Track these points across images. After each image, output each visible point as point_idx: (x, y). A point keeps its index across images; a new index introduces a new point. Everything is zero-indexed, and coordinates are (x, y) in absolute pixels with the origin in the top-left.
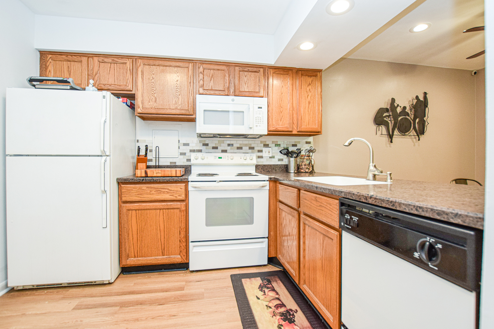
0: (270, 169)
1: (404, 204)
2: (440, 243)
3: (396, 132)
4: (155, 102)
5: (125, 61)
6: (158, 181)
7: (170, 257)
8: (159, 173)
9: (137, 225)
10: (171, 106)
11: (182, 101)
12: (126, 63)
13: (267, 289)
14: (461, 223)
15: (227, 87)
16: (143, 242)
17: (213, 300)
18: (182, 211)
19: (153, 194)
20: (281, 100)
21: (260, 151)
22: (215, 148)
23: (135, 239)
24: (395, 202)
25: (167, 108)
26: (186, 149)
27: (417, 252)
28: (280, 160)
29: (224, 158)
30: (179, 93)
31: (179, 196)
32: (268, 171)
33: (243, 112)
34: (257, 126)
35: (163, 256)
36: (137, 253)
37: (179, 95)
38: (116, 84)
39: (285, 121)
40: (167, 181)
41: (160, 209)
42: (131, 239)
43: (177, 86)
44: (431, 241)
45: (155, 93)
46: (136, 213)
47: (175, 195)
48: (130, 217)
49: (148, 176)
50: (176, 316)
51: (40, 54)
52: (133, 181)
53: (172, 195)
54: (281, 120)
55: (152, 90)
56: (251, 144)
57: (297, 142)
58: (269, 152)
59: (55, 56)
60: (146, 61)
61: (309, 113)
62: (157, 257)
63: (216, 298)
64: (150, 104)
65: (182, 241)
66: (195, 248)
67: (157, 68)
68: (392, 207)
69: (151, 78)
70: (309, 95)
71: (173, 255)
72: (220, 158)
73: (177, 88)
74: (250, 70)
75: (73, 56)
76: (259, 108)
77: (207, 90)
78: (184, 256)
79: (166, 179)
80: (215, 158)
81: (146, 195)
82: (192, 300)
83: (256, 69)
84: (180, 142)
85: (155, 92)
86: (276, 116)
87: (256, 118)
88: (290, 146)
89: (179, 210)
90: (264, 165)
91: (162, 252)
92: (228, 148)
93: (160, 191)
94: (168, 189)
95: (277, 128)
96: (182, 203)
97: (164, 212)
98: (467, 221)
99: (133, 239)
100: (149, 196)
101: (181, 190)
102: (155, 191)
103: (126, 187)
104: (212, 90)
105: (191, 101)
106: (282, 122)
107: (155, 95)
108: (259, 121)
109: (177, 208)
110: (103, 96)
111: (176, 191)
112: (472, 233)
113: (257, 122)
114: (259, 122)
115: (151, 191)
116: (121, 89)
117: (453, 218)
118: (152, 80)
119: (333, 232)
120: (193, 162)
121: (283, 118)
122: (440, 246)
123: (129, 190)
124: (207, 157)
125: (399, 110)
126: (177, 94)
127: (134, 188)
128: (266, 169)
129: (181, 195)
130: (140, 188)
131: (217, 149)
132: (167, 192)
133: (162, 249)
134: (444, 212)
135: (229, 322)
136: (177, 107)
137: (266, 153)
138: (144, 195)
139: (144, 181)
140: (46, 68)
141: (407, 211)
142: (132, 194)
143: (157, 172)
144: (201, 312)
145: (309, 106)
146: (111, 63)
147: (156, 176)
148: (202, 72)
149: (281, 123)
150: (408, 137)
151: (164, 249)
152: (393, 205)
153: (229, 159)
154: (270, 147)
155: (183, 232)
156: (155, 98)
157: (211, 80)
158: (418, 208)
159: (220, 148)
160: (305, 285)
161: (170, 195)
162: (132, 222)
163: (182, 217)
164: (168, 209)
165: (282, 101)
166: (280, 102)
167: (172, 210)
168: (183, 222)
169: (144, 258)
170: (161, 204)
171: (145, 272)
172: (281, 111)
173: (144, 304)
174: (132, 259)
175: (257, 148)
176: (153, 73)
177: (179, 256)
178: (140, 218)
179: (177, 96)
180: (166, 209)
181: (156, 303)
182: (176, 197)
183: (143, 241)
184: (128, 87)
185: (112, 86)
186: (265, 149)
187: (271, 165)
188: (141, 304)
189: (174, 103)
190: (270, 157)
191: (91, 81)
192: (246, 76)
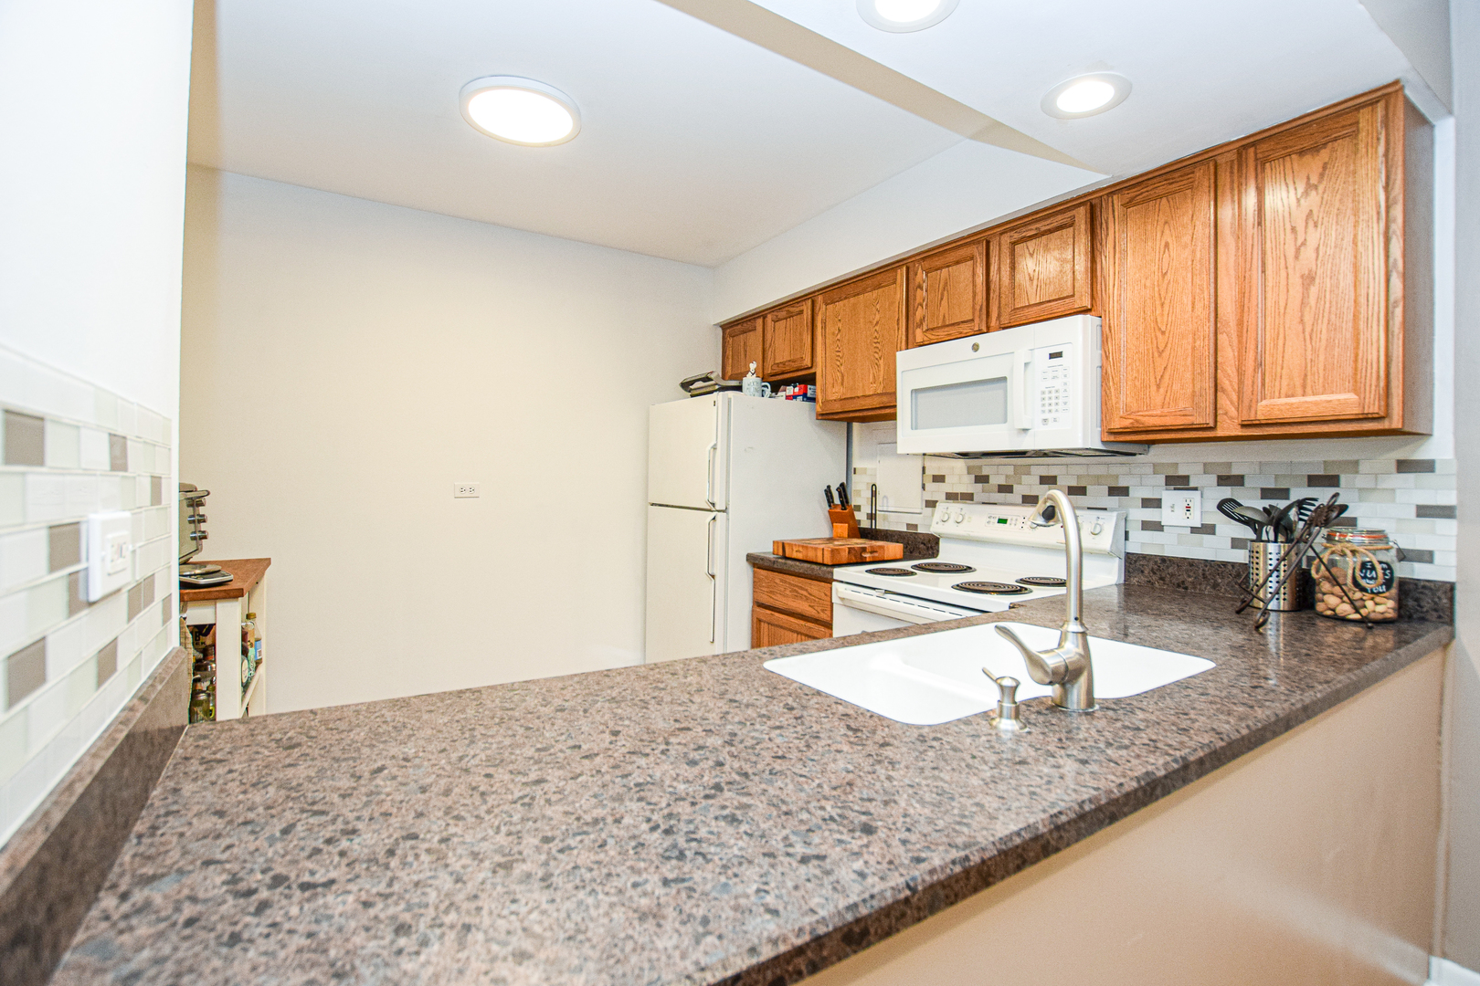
0: (1189, 576)
4: (842, 384)
10: (867, 389)
11: (886, 371)
15: (979, 307)
19: (787, 596)
20: (1158, 302)
21: (1154, 503)
22: (1006, 489)
25: (860, 395)
26: (938, 492)
28: (1239, 544)
29: (1013, 521)
30: (880, 353)
32: (1179, 586)
33: (1004, 380)
34: (1045, 420)
37: (880, 358)
38: (791, 359)
39: (1176, 387)
40: (804, 573)
43: (876, 337)
48: (762, 634)
49: (787, 555)
54: (1158, 386)
56: (1117, 477)
57: (1340, 462)
58: (1188, 509)
61: (1308, 330)
64: (834, 390)
70: (1304, 244)
72: (1003, 521)
73: (874, 343)
76: (1052, 356)
77: (933, 329)
80: (988, 520)
84: (927, 472)
86: (1138, 371)
87: (1043, 393)
88: (1298, 486)
90: (1164, 559)
92: (1042, 491)
95: (1137, 421)
104: (943, 326)
106: (1162, 390)
107: (842, 368)
108: (1053, 401)
111: (818, 598)
113: (1047, 408)
114: (1053, 408)
121: (1167, 377)
123: (761, 580)
124: (970, 518)
126: (876, 356)
127: (766, 577)
128: (1172, 575)
130: (772, 580)
131: (1012, 492)
132: (805, 596)
136: (876, 390)
137: (1176, 509)
138: (777, 595)
145: (1305, 297)
147: (796, 558)
149: (1159, 398)
153: (1026, 527)
154: (1196, 489)
156: (842, 375)
157: (942, 300)
159: (1020, 490)
165: (1162, 305)
166: (1153, 311)
172: (1161, 349)
175: (1138, 493)
179: (876, 361)
185: (787, 364)
186: (1170, 497)
187: (1192, 563)
190: (1194, 530)
192: (1031, 255)
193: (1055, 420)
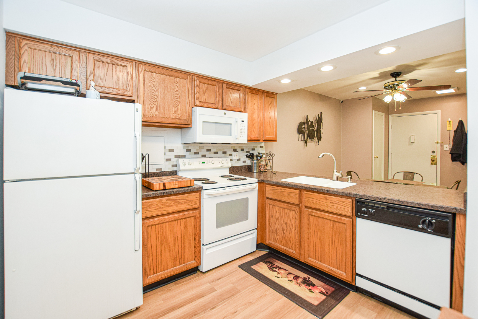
0: (238, 170)
1: (410, 203)
2: (434, 220)
3: (308, 139)
4: (156, 110)
5: (125, 64)
6: (178, 193)
7: (187, 264)
8: (177, 184)
9: (157, 240)
10: (171, 115)
11: (181, 111)
12: (126, 66)
13: (276, 269)
14: (444, 210)
15: (217, 101)
16: (162, 257)
17: (248, 289)
18: (197, 218)
19: (172, 206)
21: (231, 155)
23: (154, 254)
24: (404, 201)
25: (168, 117)
26: (171, 155)
27: (420, 225)
28: (244, 162)
29: (207, 163)
30: (178, 103)
31: (194, 204)
33: (231, 124)
34: (241, 136)
35: (180, 265)
36: (156, 269)
37: (179, 105)
38: (114, 87)
39: (256, 132)
40: (186, 192)
41: (178, 220)
42: (151, 255)
43: (176, 96)
44: (429, 219)
45: (156, 102)
46: (156, 228)
47: (191, 205)
48: (150, 233)
49: (166, 188)
50: (236, 312)
51: (7, 35)
52: (154, 195)
53: (189, 205)
55: (153, 98)
56: (224, 149)
58: (237, 156)
59: (33, 43)
60: (148, 68)
61: (270, 126)
62: (175, 268)
63: (249, 288)
64: (151, 112)
65: (197, 246)
66: (208, 250)
67: (158, 76)
68: (402, 204)
69: (153, 86)
70: (270, 112)
71: (189, 262)
72: (204, 163)
73: (176, 98)
74: (234, 88)
75: (59, 47)
76: (242, 121)
77: (202, 102)
78: (198, 260)
79: (184, 190)
80: (199, 163)
81: (165, 208)
82: (233, 295)
83: (238, 88)
84: (166, 148)
85: (156, 100)
87: (240, 130)
89: (193, 218)
91: (180, 261)
92: (207, 153)
93: (178, 202)
94: (185, 199)
95: (251, 138)
96: (196, 211)
97: (181, 222)
98: (447, 209)
99: (152, 255)
100: (169, 208)
101: (196, 199)
102: (174, 203)
103: (146, 202)
104: (205, 102)
105: (189, 112)
107: (156, 103)
108: (242, 132)
109: (192, 217)
110: (136, 109)
111: (192, 200)
112: (450, 214)
115: (170, 203)
116: (120, 94)
117: (440, 209)
118: (153, 87)
119: (346, 219)
120: (182, 167)
122: (434, 221)
123: (149, 205)
124: (193, 163)
125: (310, 123)
126: (177, 104)
127: (154, 202)
128: (235, 170)
129: (196, 203)
130: (160, 202)
131: (198, 154)
132: (184, 202)
133: (179, 259)
134: (435, 206)
135: (278, 300)
136: (176, 117)
137: (235, 156)
138: (164, 208)
139: (165, 194)
140: (19, 57)
141: (413, 206)
142: (152, 209)
143: (174, 183)
144: (251, 301)
146: (109, 63)
147: (173, 188)
148: (199, 85)
149: (253, 134)
150: (313, 142)
151: (181, 258)
152: (403, 203)
153: (211, 163)
154: (237, 151)
155: (198, 238)
156: (156, 106)
157: (205, 94)
158: (420, 204)
159: (201, 153)
160: (310, 258)
161: (187, 205)
162: (152, 238)
163: (197, 224)
164: (185, 218)
165: (254, 115)
167: (188, 219)
168: (197, 229)
169: (163, 272)
170: (179, 215)
171: (160, 286)
172: (254, 124)
173: (198, 314)
174: (152, 276)
175: (228, 153)
176: (154, 80)
177: (194, 261)
178: (159, 233)
179: (176, 106)
180: (182, 219)
181: (207, 309)
182: (192, 206)
183: (162, 255)
184: (128, 92)
185: (110, 89)
186: (234, 153)
187: (238, 167)
188: (195, 315)
189: (174, 112)
190: (237, 160)
191: (93, 84)
192: (230, 93)
193: (243, 136)
